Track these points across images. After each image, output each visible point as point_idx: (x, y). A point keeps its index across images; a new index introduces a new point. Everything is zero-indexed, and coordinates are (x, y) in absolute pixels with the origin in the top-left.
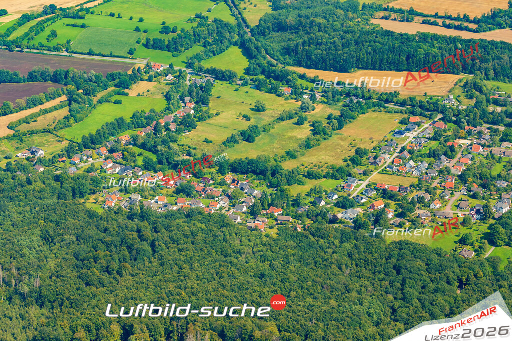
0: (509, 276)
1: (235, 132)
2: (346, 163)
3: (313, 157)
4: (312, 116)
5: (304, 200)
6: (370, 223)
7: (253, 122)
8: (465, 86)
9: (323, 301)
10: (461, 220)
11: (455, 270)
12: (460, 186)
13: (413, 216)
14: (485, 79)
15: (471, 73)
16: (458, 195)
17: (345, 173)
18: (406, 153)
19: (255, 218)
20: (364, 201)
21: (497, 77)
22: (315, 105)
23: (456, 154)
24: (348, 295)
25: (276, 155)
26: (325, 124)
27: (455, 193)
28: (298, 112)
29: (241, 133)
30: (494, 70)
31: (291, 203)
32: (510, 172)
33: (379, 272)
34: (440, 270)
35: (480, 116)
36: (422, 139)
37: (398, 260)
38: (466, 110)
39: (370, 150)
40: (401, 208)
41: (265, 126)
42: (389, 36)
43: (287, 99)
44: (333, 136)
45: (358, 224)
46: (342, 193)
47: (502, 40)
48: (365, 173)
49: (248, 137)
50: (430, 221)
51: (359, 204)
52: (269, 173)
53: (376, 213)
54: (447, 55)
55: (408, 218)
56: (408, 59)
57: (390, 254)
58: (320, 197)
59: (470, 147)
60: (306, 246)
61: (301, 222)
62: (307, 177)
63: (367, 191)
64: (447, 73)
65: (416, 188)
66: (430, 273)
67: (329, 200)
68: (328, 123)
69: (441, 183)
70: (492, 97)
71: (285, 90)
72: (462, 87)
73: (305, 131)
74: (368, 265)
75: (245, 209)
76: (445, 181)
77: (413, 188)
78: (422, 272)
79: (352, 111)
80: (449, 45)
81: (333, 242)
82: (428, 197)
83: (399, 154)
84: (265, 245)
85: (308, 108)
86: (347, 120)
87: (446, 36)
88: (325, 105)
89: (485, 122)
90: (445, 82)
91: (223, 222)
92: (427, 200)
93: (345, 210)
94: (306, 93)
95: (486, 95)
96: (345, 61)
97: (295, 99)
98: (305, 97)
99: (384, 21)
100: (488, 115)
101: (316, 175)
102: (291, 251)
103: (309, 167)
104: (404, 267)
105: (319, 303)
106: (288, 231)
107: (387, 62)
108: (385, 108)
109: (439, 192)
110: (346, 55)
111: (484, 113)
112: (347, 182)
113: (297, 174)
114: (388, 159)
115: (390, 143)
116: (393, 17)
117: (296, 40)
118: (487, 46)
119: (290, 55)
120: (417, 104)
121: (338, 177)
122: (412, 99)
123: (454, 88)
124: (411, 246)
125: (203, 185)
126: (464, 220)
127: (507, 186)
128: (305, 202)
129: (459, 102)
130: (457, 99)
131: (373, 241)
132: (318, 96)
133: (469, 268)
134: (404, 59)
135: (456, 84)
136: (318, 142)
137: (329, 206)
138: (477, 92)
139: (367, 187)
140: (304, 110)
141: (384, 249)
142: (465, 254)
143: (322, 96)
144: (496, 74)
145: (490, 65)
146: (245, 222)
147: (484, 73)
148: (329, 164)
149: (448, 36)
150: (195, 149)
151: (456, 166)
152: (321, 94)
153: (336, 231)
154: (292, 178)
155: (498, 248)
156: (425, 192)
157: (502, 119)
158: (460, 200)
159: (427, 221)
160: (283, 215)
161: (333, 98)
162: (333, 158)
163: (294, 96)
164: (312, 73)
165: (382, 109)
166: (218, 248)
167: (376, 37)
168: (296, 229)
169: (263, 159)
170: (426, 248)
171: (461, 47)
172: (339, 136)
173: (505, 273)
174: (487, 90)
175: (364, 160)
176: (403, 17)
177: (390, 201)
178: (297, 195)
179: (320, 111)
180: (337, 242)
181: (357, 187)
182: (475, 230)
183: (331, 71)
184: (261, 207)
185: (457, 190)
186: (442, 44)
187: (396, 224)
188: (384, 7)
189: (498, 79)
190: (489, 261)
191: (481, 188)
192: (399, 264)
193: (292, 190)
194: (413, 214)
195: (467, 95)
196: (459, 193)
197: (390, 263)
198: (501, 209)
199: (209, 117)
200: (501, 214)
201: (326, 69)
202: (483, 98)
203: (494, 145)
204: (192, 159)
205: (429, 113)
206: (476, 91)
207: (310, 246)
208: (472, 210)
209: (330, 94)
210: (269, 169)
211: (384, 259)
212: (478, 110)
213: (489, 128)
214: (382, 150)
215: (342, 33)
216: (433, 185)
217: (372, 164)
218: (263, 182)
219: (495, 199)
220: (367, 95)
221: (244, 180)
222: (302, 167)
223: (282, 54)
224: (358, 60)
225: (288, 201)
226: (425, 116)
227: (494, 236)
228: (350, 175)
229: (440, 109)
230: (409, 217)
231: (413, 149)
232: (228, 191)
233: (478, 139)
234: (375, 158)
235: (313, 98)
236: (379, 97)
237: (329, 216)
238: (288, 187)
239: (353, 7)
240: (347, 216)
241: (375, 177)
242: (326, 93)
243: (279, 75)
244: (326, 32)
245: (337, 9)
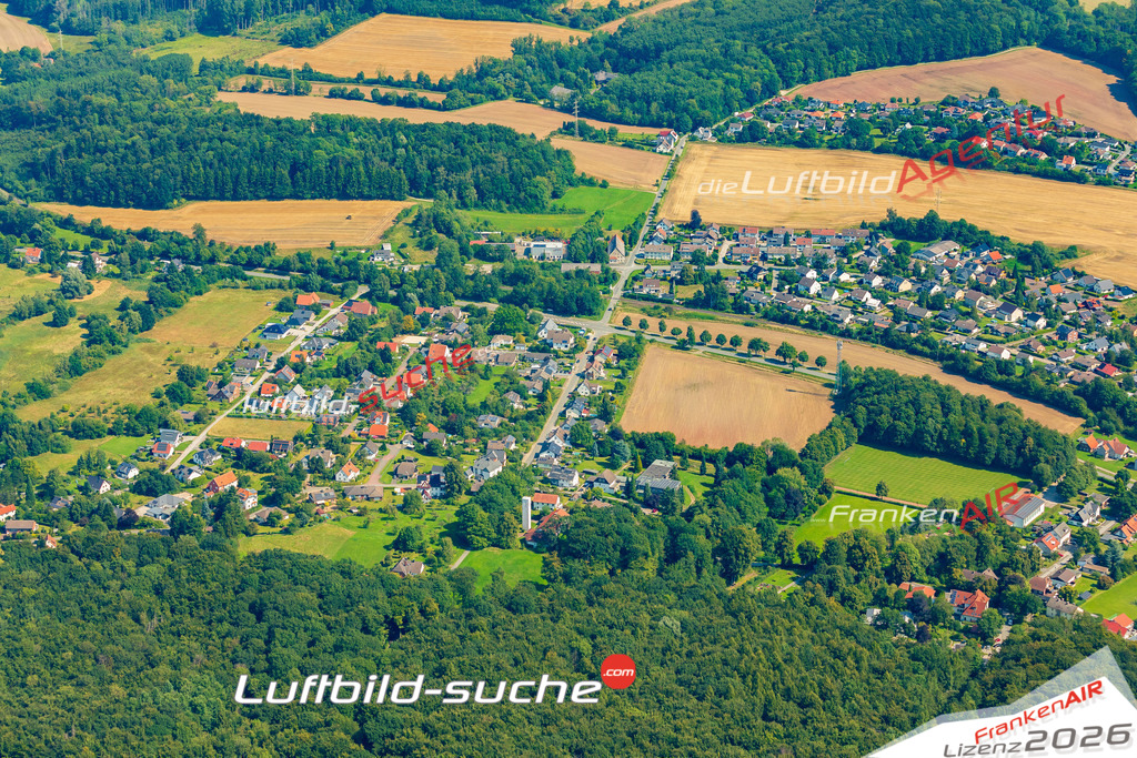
0: (492, 606)
2: (158, 401)
3: (87, 393)
4: (86, 305)
5: (63, 483)
6: (203, 521)
8: (415, 224)
9: (97, 689)
10: (400, 502)
11: (379, 603)
12: (399, 432)
13: (297, 500)
14: (457, 207)
15: (428, 195)
16: (395, 451)
17: (154, 421)
18: (286, 370)
20: (194, 476)
21: (483, 201)
22: (93, 282)
23: (395, 366)
24: (150, 672)
25: (5, 394)
26: (114, 321)
27: (388, 446)
28: (55, 299)
30: (477, 187)
31: (36, 492)
32: (506, 395)
33: (220, 621)
34: (347, 606)
35: (447, 285)
36: (323, 340)
37: (260, 591)
38: (417, 274)
39: (210, 371)
40: (272, 485)
42: (251, 125)
43: (31, 272)
44: (130, 345)
45: (180, 525)
46: (144, 465)
47: (492, 122)
48: (198, 419)
50: (334, 508)
51: (184, 485)
53: (216, 500)
54: (376, 160)
55: (288, 506)
56: (292, 173)
57: (243, 581)
58: (99, 475)
59: (424, 349)
60: (63, 579)
61: (56, 530)
62: (71, 436)
63: (200, 455)
64: (378, 198)
65: (306, 442)
66: (326, 612)
67: (119, 480)
68: (119, 318)
69: (359, 428)
70: (472, 242)
71: (29, 253)
72: (410, 225)
73: (70, 338)
74: (197, 607)
76: (368, 423)
77: (299, 444)
78: (310, 613)
79: (173, 290)
80: (379, 138)
81: (122, 567)
82: (330, 459)
83: (273, 374)
85: (77, 289)
86: (162, 310)
87: (375, 120)
88: (116, 281)
89: (457, 297)
90: (375, 218)
92: (329, 465)
93: (154, 499)
94: (73, 258)
95: (459, 240)
96: (157, 183)
97: (50, 272)
98: (73, 265)
99: (248, 94)
100: (464, 281)
101: (91, 429)
102: (29, 591)
103: (78, 414)
104: (269, 605)
105: (87, 695)
106: (22, 550)
107: (249, 181)
108: (245, 280)
109: (354, 447)
110: (158, 171)
111: (455, 278)
112: (158, 440)
113: (48, 430)
114: (248, 385)
115: (252, 352)
116: (265, 87)
117: (48, 144)
118: (460, 137)
119: (38, 178)
120: (313, 266)
121: (140, 431)
122: (302, 258)
123: (392, 229)
124: (287, 561)
126: (405, 500)
127: (501, 425)
128: (67, 488)
129: (404, 257)
130: (398, 252)
131: (206, 557)
132: (100, 263)
133: (409, 596)
134: (286, 173)
135: (397, 220)
136: (97, 361)
137: (119, 493)
138: (441, 235)
139: (201, 448)
140: (68, 295)
141: (231, 572)
142: (404, 569)
143: (108, 262)
144: (481, 195)
145: (467, 176)
147: (454, 194)
148: (121, 405)
149: (379, 120)
151: (391, 389)
152: (107, 258)
153: (127, 542)
154: (37, 440)
155: (476, 553)
156: (323, 449)
157: (492, 287)
158: (399, 461)
159: (328, 509)
160: (17, 518)
161: (132, 264)
162: (129, 392)
163: (47, 266)
164: (85, 214)
165: (239, 281)
167: (225, 130)
168: (41, 544)
170: (319, 563)
171: (405, 141)
172: (143, 345)
173: (483, 601)
174: (463, 228)
175: (198, 392)
176: (287, 86)
177: (250, 474)
178: (47, 474)
179: (104, 294)
180: (130, 565)
181: (180, 449)
182: (427, 520)
183: (128, 206)
185: (394, 440)
186: (365, 137)
187: (261, 520)
188: (247, 65)
189: (485, 205)
190: (450, 579)
191: (443, 433)
192: (261, 599)
193: (37, 466)
194: (297, 496)
195: (421, 242)
196: (399, 446)
197: (242, 599)
198: (484, 473)
200: (482, 484)
201: (117, 204)
202: (451, 247)
203: (476, 343)
205: (340, 284)
206: (440, 231)
207: (71, 577)
208: (421, 478)
209: (125, 256)
211: (230, 593)
212: (443, 271)
213: (465, 309)
214: (236, 369)
215: (149, 125)
216: (345, 434)
217: (214, 398)
219: (473, 453)
220: (206, 253)
222: (62, 416)
223: (21, 177)
224: (185, 180)
225: (28, 488)
226: (332, 292)
227: (465, 529)
229: (362, 275)
230: (289, 502)
231: (303, 362)
233: (443, 332)
234: (221, 385)
235: (88, 268)
236: (232, 257)
237: (117, 513)
238: (30, 458)
239: (178, 68)
240: (156, 510)
241: (220, 425)
242: (117, 253)
243: (13, 223)
244: (115, 123)
245: (142, 73)
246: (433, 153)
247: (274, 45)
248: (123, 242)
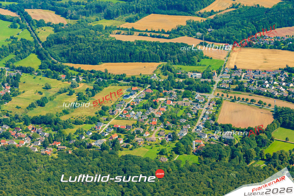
0: (186, 170)
1: (33, 102)
2: (97, 115)
3: (78, 113)
4: (77, 90)
5: (73, 136)
6: (110, 147)
7: (44, 95)
8: (162, 69)
9: (83, 191)
10: (160, 142)
11: (156, 169)
12: (159, 123)
13: (134, 141)
14: (173, 64)
15: (165, 61)
16: (159, 128)
17: (96, 120)
18: (130, 107)
19: (45, 149)
20: (106, 135)
21: (180, 63)
22: (79, 84)
23: (158, 106)
24: (97, 186)
25: (57, 113)
26: (85, 94)
27: (157, 127)
28: (69, 88)
29: (37, 102)
30: (178, 59)
31: (66, 139)
32: (187, 114)
33: (115, 173)
34: (148, 170)
35: (171, 85)
36: (139, 99)
37: (125, 165)
38: (163, 82)
39: (110, 107)
40: (127, 137)
41: (51, 97)
42: (119, 43)
43: (63, 81)
44: (89, 100)
45: (103, 148)
46: (94, 132)
47: (182, 42)
48: (107, 120)
49: (41, 103)
50: (143, 143)
51: (104, 137)
52: (53, 123)
53: (113, 141)
54: (152, 52)
55: (131, 143)
56: (130, 55)
57: (120, 163)
58: (82, 134)
59: (165, 102)
60: (74, 162)
61: (71, 149)
62: (74, 124)
63: (108, 129)
64: (152, 62)
65: (135, 126)
66: (142, 171)
67: (87, 136)
68: (86, 93)
69: (149, 122)
70: (177, 74)
71: (62, 76)
72: (161, 69)
73: (73, 98)
74: (109, 169)
75: (40, 144)
76: (151, 121)
77: (134, 126)
78: (138, 171)
79: (100, 86)
80: (152, 46)
81: (89, 159)
82: (142, 130)
83: (126, 108)
84: (51, 162)
85: (75, 86)
86: (97, 91)
87: (151, 42)
88: (85, 83)
89: (173, 88)
90: (152, 67)
91: (27, 151)
92: (142, 132)
93: (96, 141)
94: (74, 77)
95: (174, 73)
96: (95, 58)
97: (68, 81)
98: (74, 79)
99: (117, 35)
100: (175, 84)
101: (79, 122)
102: (65, 165)
103: (76, 118)
104: (128, 169)
105: (81, 192)
106: (63, 154)
107: (119, 58)
108: (118, 83)
109: (148, 127)
110: (95, 55)
111: (173, 83)
112: (97, 125)
113: (69, 122)
114: (120, 111)
115: (121, 102)
116: (122, 33)
117: (67, 48)
118: (174, 46)
119: (64, 57)
120: (136, 80)
121: (92, 123)
122: (133, 77)
123: (156, 70)
124: (132, 157)
125: (16, 132)
126: (162, 141)
127: (186, 122)
128: (74, 138)
129: (159, 77)
130: (158, 76)
131: (111, 156)
133: (164, 167)
134: (128, 55)
135: (157, 68)
137: (87, 139)
138: (169, 72)
139: (108, 127)
140: (73, 87)
141: (117, 160)
142: (162, 160)
143: (83, 79)
144: (179, 61)
145: (176, 56)
146: (40, 151)
147: (172, 61)
148: (87, 116)
149: (152, 42)
150: (11, 112)
151: (157, 113)
152: (82, 78)
153: (90, 152)
154: (66, 125)
155: (181, 156)
156: (140, 128)
157: (183, 85)
158: (160, 131)
159: (142, 144)
160: (61, 146)
161: (89, 79)
162: (89, 113)
163: (67, 80)
164: (77, 66)
165: (117, 84)
166: (24, 166)
167: (112, 44)
168: (68, 153)
169: (49, 115)
170: (140, 158)
171: (159, 47)
172: (92, 100)
173: (183, 169)
174: (175, 70)
175: (107, 113)
176: (128, 33)
177: (121, 134)
178: (69, 134)
179: (82, 87)
180: (91, 158)
181: (103, 128)
182: (168, 147)
183: (88, 64)
184: (48, 142)
185: (158, 126)
186: (149, 46)
187: (124, 147)
188: (117, 27)
189: (180, 64)
190: (175, 162)
191: (171, 124)
192: (125, 168)
193: (66, 132)
194: (134, 140)
195: (164, 73)
196: (159, 127)
197: (120, 167)
198: (182, 134)
199: (19, 94)
200: (182, 137)
201: (85, 64)
202: (172, 75)
203: (179, 100)
204: (9, 118)
205: (143, 84)
206: (169, 71)
207: (76, 161)
208: (166, 136)
209: (87, 77)
210: (53, 121)
211: (117, 166)
212: (170, 81)
213: (176, 91)
214: (117, 107)
215: (93, 43)
216: (145, 124)
217: (111, 114)
218: (50, 128)
219: (179, 129)
220: (108, 76)
221: (39, 128)
222: (72, 119)
223: (60, 57)
224: (102, 57)
225: (64, 138)
226: (141, 86)
227: (178, 149)
228: (99, 121)
229: (149, 82)
230: (132, 142)
231: (134, 105)
232: (30, 134)
233: (170, 97)
234: (113, 111)
235: (78, 80)
236: (115, 77)
237: (87, 144)
238: (64, 130)
239: (100, 28)
240: (97, 144)
241: (113, 121)
242: (85, 76)
243: (58, 68)
244: (84, 42)
245: (90, 29)
246: (167, 50)
247: (124, 22)
248: (87, 73)
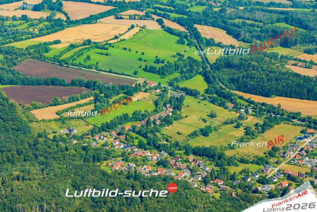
1: (196, 129)
2: (265, 155)
4: (245, 123)
5: (237, 176)
6: (279, 196)
7: (208, 124)
17: (264, 161)
18: (303, 152)
19: (206, 185)
20: (275, 180)
22: (248, 116)
25: (221, 146)
26: (253, 129)
28: (237, 120)
29: (201, 130)
36: (314, 144)
39: (281, 148)
41: (215, 127)
42: (297, 76)
43: (230, 111)
44: (258, 137)
45: (271, 195)
46: (261, 174)
48: (277, 163)
49: (205, 133)
51: (272, 182)
52: (217, 157)
53: (283, 189)
56: (308, 92)
58: (247, 175)
60: (238, 207)
61: (235, 190)
62: (240, 162)
63: (277, 174)
65: (309, 175)
67: (253, 178)
68: (255, 128)
71: (229, 105)
73: (240, 132)
75: (200, 179)
77: (307, 175)
79: (271, 122)
82: (316, 181)
83: (299, 152)
84: (212, 203)
85: (243, 118)
86: (267, 128)
88: (254, 117)
91: (186, 186)
92: (316, 183)
93: (264, 185)
94: (242, 108)
96: (268, 90)
98: (242, 110)
99: (294, 66)
101: (246, 161)
102: (228, 209)
103: (242, 155)
107: (295, 93)
108: (292, 122)
110: (269, 86)
112: (265, 167)
113: (234, 159)
114: (292, 154)
115: (294, 145)
116: (299, 65)
117: (238, 74)
119: (234, 83)
120: (312, 121)
121: (260, 163)
122: (309, 118)
125: (174, 161)
128: (238, 178)
132: (250, 111)
134: (306, 92)
136: (248, 140)
137: (253, 182)
139: (278, 172)
140: (241, 119)
146: (199, 187)
148: (255, 155)
150: (171, 137)
152: (252, 110)
153: (257, 198)
154: (231, 162)
156: (314, 178)
160: (224, 185)
161: (259, 112)
162: (257, 151)
163: (235, 110)
164: (247, 96)
165: (290, 122)
166: (182, 202)
167: (289, 77)
168: (232, 195)
169: (213, 148)
172: (262, 137)
175: (277, 154)
176: (306, 65)
177: (292, 182)
178: (233, 173)
179: (251, 120)
181: (272, 171)
183: (259, 95)
184: (210, 179)
188: (294, 58)
193: (230, 169)
199: (181, 118)
201: (256, 94)
204: (169, 144)
207: (240, 207)
209: (258, 110)
210: (217, 155)
214: (288, 149)
215: (267, 72)
217: (282, 157)
218: (212, 162)
220: (281, 112)
221: (200, 160)
222: (237, 155)
223: (229, 82)
224: (276, 90)
225: (228, 176)
226: (316, 129)
228: (267, 163)
231: (308, 150)
232: (190, 166)
234: (284, 153)
235: (246, 112)
236: (288, 114)
237: (253, 188)
238: (227, 167)
239: (274, 56)
240: (264, 189)
241: (283, 165)
242: (255, 109)
243: (226, 95)
244: (257, 70)
245: (265, 57)
247: (302, 53)
248: (257, 106)
